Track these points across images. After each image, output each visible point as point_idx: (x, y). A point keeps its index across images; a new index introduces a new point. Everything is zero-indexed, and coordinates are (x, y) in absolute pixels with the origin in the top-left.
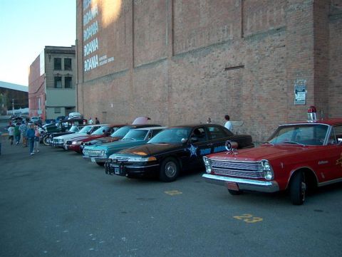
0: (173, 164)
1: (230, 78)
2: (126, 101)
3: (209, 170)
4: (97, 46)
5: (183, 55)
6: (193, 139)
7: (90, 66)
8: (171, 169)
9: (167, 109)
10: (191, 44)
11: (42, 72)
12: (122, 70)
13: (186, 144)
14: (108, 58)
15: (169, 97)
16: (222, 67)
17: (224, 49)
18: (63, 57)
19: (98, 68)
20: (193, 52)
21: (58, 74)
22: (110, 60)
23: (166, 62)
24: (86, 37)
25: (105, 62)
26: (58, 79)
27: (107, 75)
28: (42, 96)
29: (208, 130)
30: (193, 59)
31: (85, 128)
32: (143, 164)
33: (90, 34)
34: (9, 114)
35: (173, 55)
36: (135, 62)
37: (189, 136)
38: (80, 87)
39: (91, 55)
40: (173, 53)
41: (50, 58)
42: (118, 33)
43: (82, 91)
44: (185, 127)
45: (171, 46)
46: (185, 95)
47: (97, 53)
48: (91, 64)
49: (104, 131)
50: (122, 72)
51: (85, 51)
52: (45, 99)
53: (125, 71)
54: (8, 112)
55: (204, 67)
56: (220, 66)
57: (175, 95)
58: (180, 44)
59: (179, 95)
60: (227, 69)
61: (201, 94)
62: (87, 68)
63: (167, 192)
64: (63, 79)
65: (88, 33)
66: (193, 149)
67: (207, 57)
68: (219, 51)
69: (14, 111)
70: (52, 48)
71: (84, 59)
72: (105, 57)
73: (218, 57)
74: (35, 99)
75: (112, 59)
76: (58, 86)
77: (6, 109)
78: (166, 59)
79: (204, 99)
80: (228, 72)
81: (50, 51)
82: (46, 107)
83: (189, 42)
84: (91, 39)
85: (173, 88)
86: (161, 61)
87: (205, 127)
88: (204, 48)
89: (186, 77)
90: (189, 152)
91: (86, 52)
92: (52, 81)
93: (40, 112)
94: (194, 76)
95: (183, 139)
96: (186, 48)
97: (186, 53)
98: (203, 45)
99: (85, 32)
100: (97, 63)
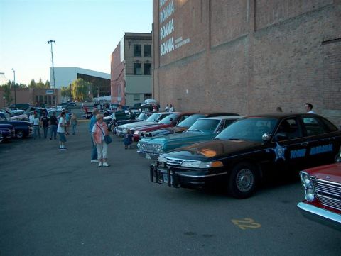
0: (249, 172)
1: (328, 54)
2: (202, 87)
3: (311, 196)
4: (173, 28)
5: (267, 29)
6: (279, 134)
7: (166, 50)
8: (245, 179)
9: (247, 94)
10: (277, 15)
11: (122, 59)
12: (197, 52)
13: (270, 143)
14: (184, 39)
15: (250, 81)
16: (318, 40)
17: (321, 17)
18: (142, 44)
19: (174, 51)
20: (279, 25)
21: (138, 61)
22: (185, 42)
23: (246, 40)
24: (162, 19)
25: (181, 44)
26: (137, 66)
27: (183, 58)
28: (122, 83)
29: (301, 122)
30: (280, 34)
31: (153, 115)
32: (203, 171)
33: (166, 15)
34: (95, 101)
35: (255, 30)
36: (212, 41)
37: (274, 131)
38: (156, 72)
39: (167, 38)
40: (255, 27)
41: (129, 45)
42: (194, 12)
43: (158, 77)
44: (269, 117)
45: (253, 19)
46: (269, 78)
47: (173, 35)
48: (167, 48)
49: (171, 120)
50: (198, 54)
51: (162, 33)
52: (125, 86)
53: (201, 53)
54: (94, 99)
55: (293, 42)
56: (315, 39)
57: (257, 79)
58: (264, 16)
59: (261, 78)
60: (324, 43)
61: (290, 76)
62: (163, 53)
63: (235, 222)
64: (143, 66)
65: (164, 15)
66: (279, 151)
67: (298, 29)
68: (314, 20)
69: (98, 99)
70: (131, 35)
71: (160, 42)
72: (181, 39)
73: (312, 27)
74: (116, 86)
75: (188, 40)
76: (137, 73)
77: (92, 96)
78: (246, 36)
79: (293, 81)
80: (325, 46)
81: (129, 38)
82: (126, 94)
83: (275, 13)
84: (167, 21)
85: (255, 70)
86: (241, 38)
87: (298, 118)
88: (294, 18)
89: (271, 56)
90: (273, 154)
91: (163, 36)
92: (132, 68)
93: (119, 99)
94: (280, 54)
95: (265, 135)
96: (271, 20)
97: (270, 27)
98: (293, 15)
99: (161, 14)
100: (173, 46)
